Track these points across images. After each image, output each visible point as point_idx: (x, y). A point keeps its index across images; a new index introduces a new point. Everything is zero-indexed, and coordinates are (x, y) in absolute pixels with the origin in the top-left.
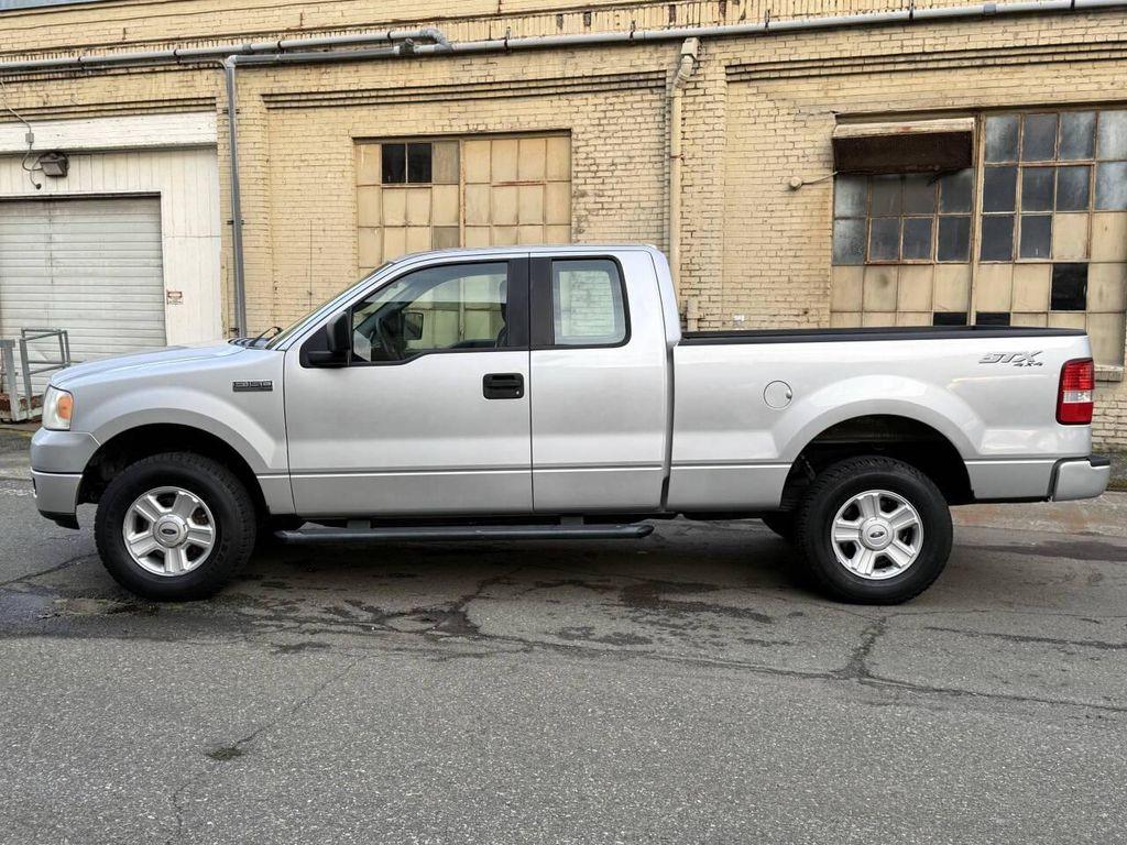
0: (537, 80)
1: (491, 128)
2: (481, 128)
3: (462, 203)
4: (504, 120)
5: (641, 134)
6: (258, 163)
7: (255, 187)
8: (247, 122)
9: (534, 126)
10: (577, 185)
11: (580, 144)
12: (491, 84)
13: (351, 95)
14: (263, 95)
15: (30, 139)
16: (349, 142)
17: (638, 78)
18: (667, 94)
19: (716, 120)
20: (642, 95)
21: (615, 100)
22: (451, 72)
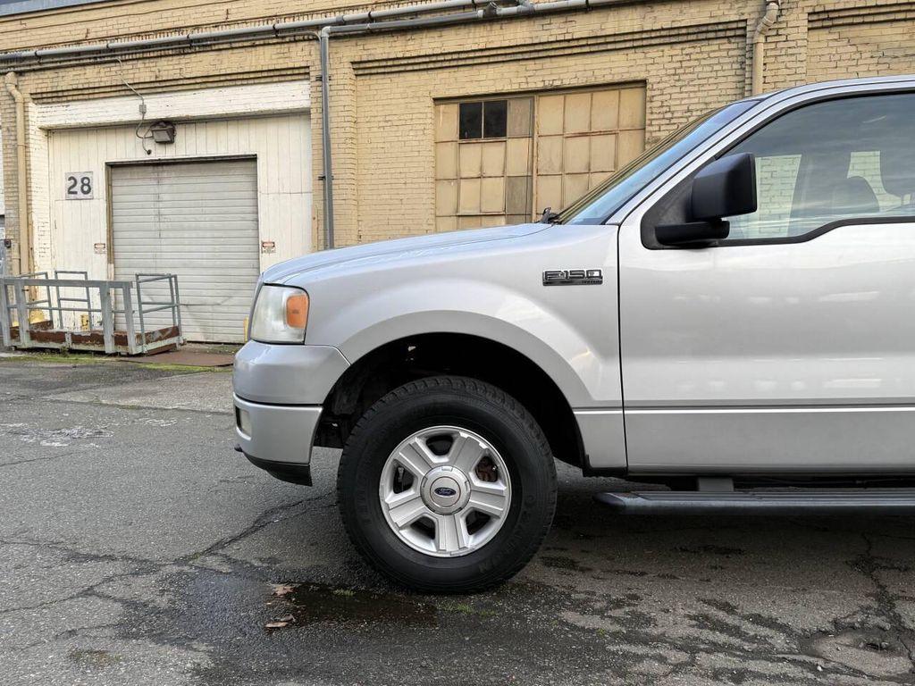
0: (615, 35)
1: (567, 83)
2: (557, 83)
3: (535, 154)
4: (579, 74)
5: (717, 81)
6: (348, 124)
7: (344, 146)
8: (339, 87)
9: (609, 79)
10: (651, 132)
11: (654, 93)
12: (569, 41)
13: (434, 59)
14: (352, 63)
15: (143, 110)
16: (431, 103)
17: (716, 28)
18: (748, 41)
19: (799, 64)
20: (719, 44)
21: (691, 50)
22: (530, 32)
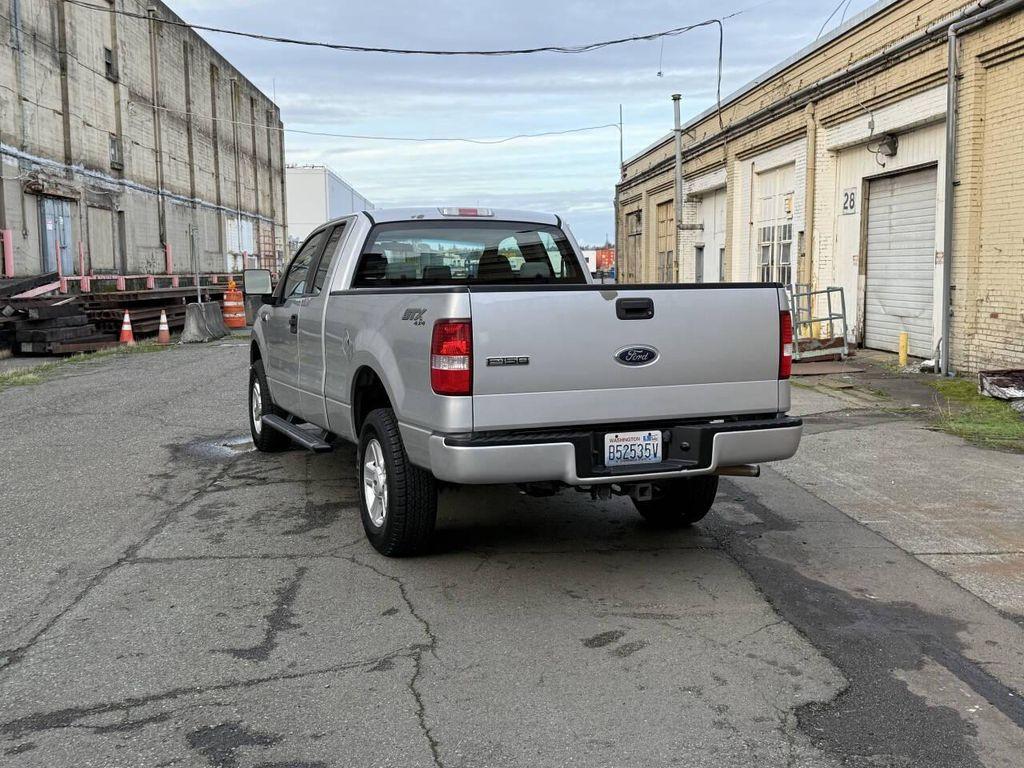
6: (973, 124)
7: (968, 148)
8: (966, 86)
14: (979, 56)
15: (871, 126)
